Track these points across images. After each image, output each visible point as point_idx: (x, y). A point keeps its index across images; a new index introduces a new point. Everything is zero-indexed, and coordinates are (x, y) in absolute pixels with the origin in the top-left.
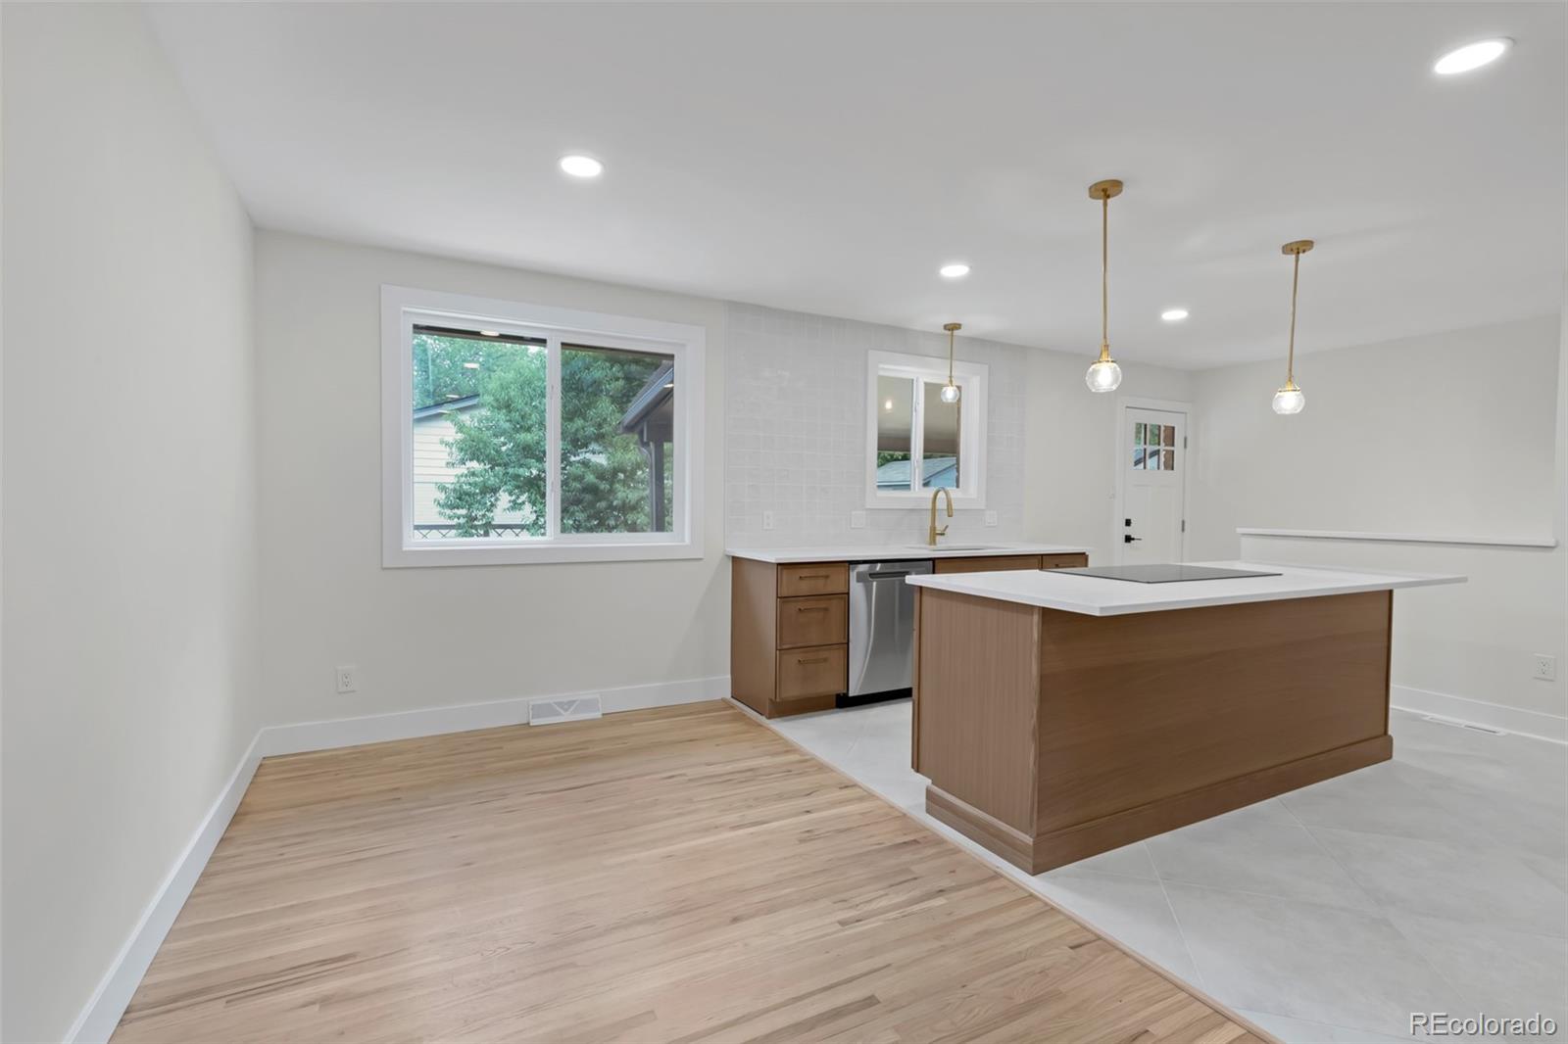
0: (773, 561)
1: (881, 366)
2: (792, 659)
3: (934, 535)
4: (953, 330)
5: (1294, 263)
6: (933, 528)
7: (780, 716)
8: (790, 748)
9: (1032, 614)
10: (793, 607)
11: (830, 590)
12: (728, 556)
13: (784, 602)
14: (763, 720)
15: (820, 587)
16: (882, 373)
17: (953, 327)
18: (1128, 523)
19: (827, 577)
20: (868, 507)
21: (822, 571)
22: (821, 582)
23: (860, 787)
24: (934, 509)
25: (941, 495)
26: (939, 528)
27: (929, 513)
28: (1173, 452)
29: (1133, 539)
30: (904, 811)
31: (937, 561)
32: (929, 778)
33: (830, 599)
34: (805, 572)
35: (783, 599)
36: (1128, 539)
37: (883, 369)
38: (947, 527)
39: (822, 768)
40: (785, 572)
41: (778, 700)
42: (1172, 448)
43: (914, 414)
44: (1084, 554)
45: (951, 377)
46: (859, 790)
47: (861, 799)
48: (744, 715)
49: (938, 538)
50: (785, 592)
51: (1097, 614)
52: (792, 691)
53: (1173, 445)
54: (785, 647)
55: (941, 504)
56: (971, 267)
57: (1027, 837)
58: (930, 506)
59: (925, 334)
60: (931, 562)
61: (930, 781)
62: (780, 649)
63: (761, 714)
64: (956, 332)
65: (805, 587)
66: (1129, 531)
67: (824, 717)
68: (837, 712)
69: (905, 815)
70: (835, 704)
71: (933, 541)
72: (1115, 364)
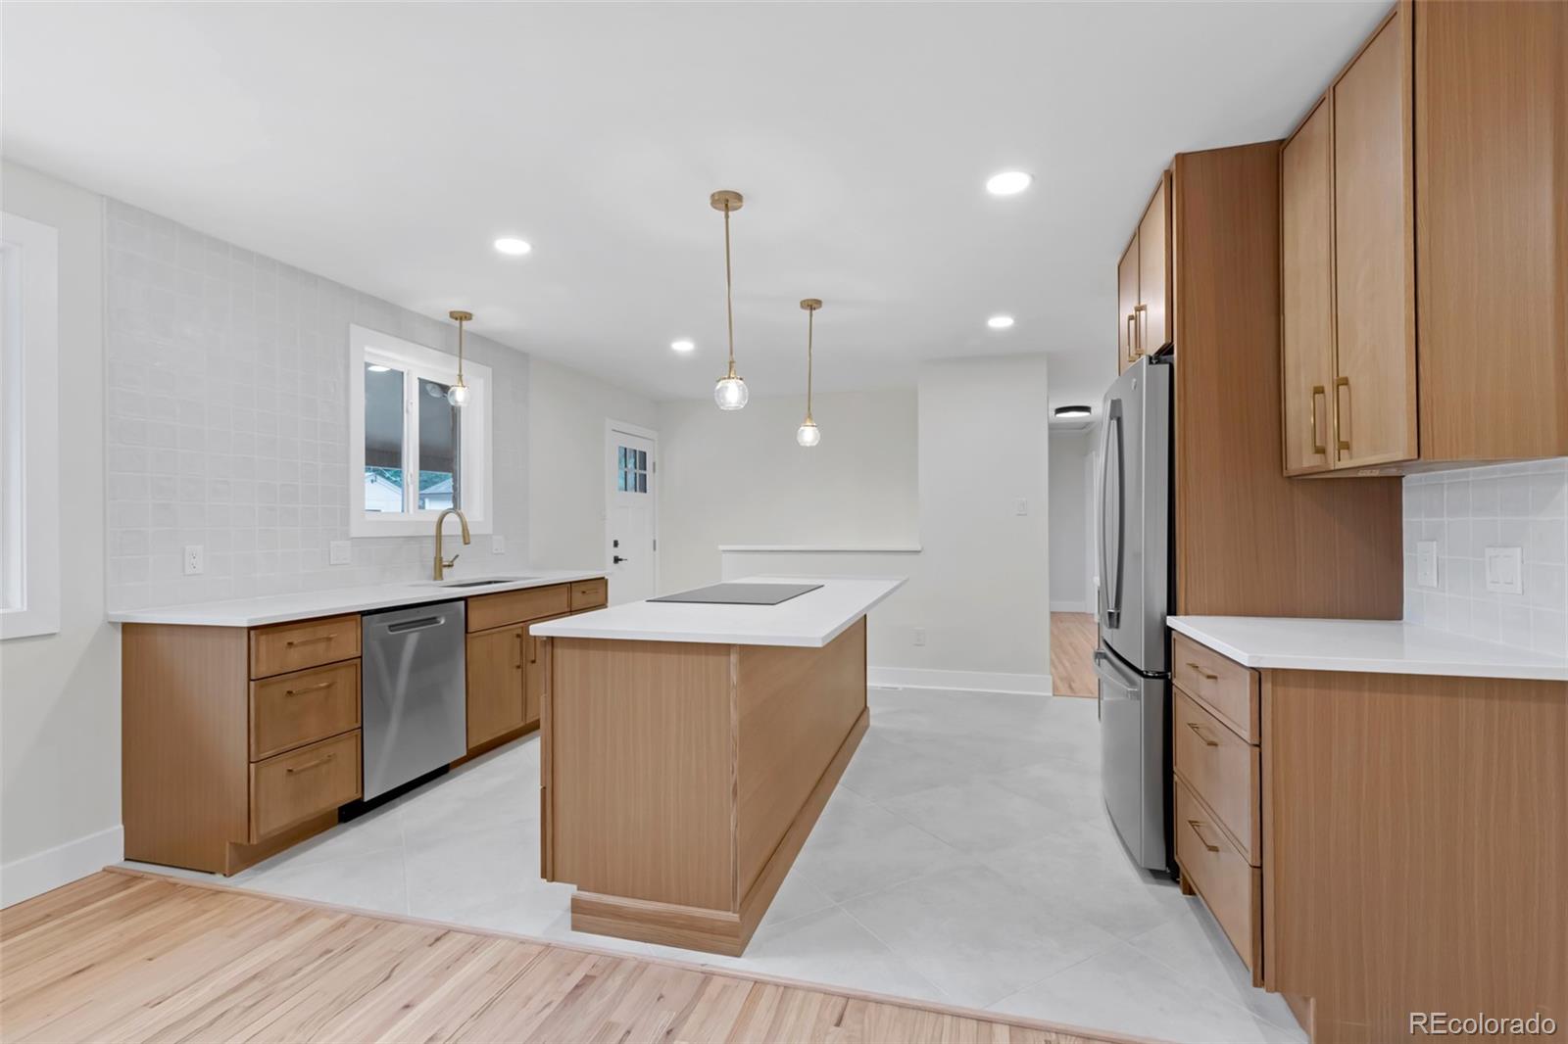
0: (242, 624)
1: (367, 349)
2: (276, 771)
3: (440, 567)
4: (461, 319)
5: (809, 317)
6: (438, 560)
7: (248, 866)
8: (306, 914)
9: (729, 655)
10: (277, 691)
11: (334, 656)
12: (114, 624)
13: (262, 686)
14: (218, 881)
15: (322, 654)
16: (368, 358)
17: (462, 317)
18: (616, 544)
19: (329, 639)
20: (353, 535)
21: (323, 631)
22: (321, 646)
23: (459, 931)
24: (439, 537)
25: (452, 518)
26: (446, 559)
27: (435, 540)
28: (645, 476)
29: (621, 560)
30: (546, 942)
31: (469, 600)
32: (571, 882)
33: (336, 669)
34: (295, 636)
35: (258, 682)
36: (617, 560)
37: (369, 353)
38: (457, 556)
39: (379, 924)
40: (263, 638)
41: (254, 841)
42: (643, 472)
43: (405, 414)
44: (603, 578)
45: (460, 376)
46: (459, 936)
47: (473, 949)
48: (175, 884)
49: (445, 571)
50: (262, 669)
52: (276, 818)
53: (645, 469)
54: (263, 755)
55: (452, 526)
56: (533, 246)
57: (730, 914)
58: (433, 532)
59: (426, 320)
60: (463, 603)
61: (575, 887)
62: (253, 761)
63: (211, 873)
64: (464, 323)
65: (296, 659)
66: (618, 552)
67: (330, 842)
68: (345, 830)
69: (548, 946)
70: (337, 819)
71: (437, 578)
72: (741, 382)
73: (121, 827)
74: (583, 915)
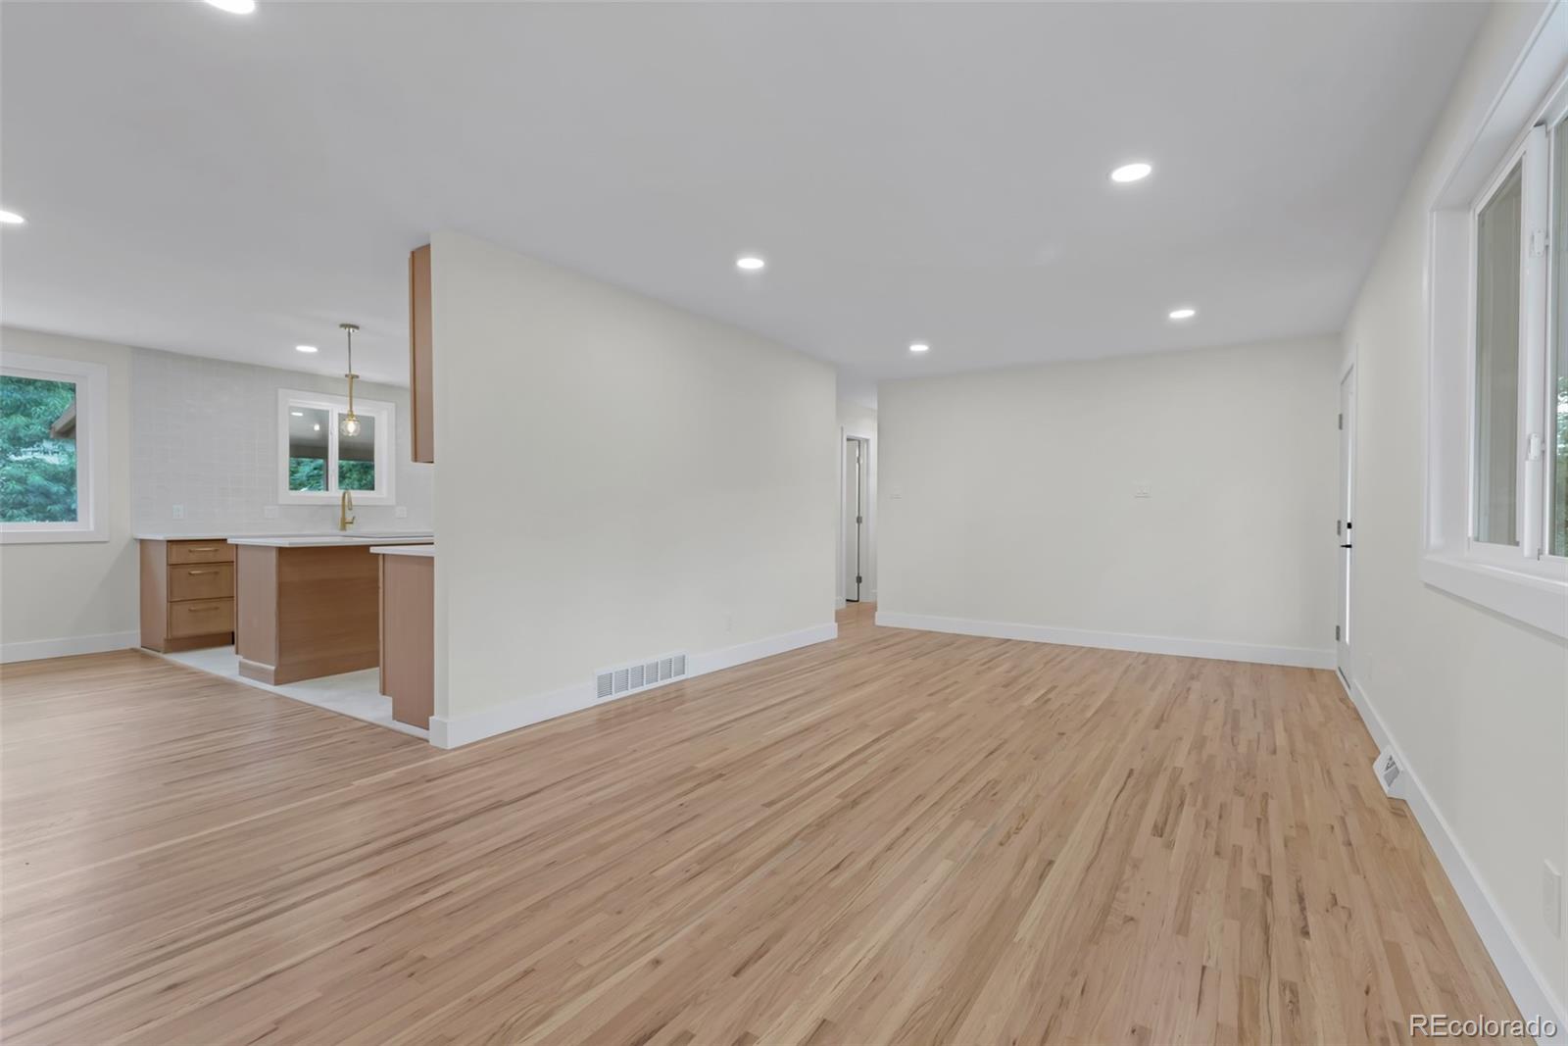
0: (161, 538)
1: (293, 399)
2: (183, 608)
3: (344, 524)
6: (343, 519)
7: (176, 651)
9: (273, 551)
10: (177, 572)
11: (219, 559)
12: (136, 539)
13: (173, 568)
14: (161, 655)
15: (210, 557)
16: (291, 404)
19: (216, 550)
20: (280, 503)
21: (211, 546)
22: (211, 553)
24: (344, 505)
26: (349, 518)
27: (341, 508)
30: (226, 677)
34: (195, 547)
35: (172, 566)
38: (354, 518)
40: (172, 547)
41: (170, 639)
43: (329, 435)
48: (151, 657)
49: (348, 526)
50: (174, 560)
51: (287, 546)
52: (185, 630)
54: (174, 600)
57: (273, 667)
58: (340, 503)
59: (334, 379)
62: (171, 602)
63: (159, 652)
65: (194, 558)
71: (343, 528)
73: (139, 631)
74: (244, 669)
